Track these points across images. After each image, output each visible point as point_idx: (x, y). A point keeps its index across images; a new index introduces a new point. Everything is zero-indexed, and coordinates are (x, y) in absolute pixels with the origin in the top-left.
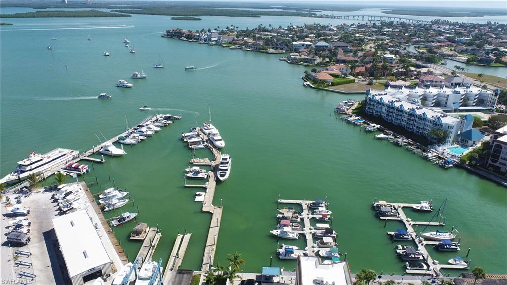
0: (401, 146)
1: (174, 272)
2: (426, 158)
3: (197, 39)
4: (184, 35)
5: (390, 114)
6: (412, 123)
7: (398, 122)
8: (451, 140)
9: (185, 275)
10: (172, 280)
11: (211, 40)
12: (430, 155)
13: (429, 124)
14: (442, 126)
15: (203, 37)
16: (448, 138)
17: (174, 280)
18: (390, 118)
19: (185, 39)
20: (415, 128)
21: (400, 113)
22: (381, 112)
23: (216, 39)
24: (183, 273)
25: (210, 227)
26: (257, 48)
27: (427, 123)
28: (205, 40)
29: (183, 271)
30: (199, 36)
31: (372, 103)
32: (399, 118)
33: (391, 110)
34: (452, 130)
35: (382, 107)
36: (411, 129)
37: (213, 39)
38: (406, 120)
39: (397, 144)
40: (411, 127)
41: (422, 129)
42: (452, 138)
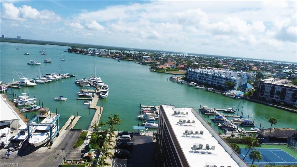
0: (209, 91)
1: (68, 131)
2: (225, 95)
3: (86, 53)
4: (79, 51)
5: (202, 78)
6: (214, 81)
7: (206, 81)
8: (236, 88)
9: (76, 132)
10: (66, 134)
11: (95, 54)
12: (227, 94)
13: (224, 80)
14: (231, 80)
15: (90, 52)
16: (235, 87)
17: (67, 134)
18: (201, 80)
19: (79, 53)
20: (216, 84)
21: (207, 77)
22: (196, 78)
23: (98, 53)
24: (75, 131)
25: (95, 114)
26: (122, 58)
27: (223, 80)
28: (92, 54)
29: (75, 130)
30: (88, 52)
31: (191, 73)
32: (207, 79)
33: (202, 75)
34: (237, 82)
35: (197, 75)
36: (214, 84)
37: (96, 53)
38: (211, 80)
39: (207, 90)
40: (214, 83)
41: (220, 83)
42: (237, 87)
